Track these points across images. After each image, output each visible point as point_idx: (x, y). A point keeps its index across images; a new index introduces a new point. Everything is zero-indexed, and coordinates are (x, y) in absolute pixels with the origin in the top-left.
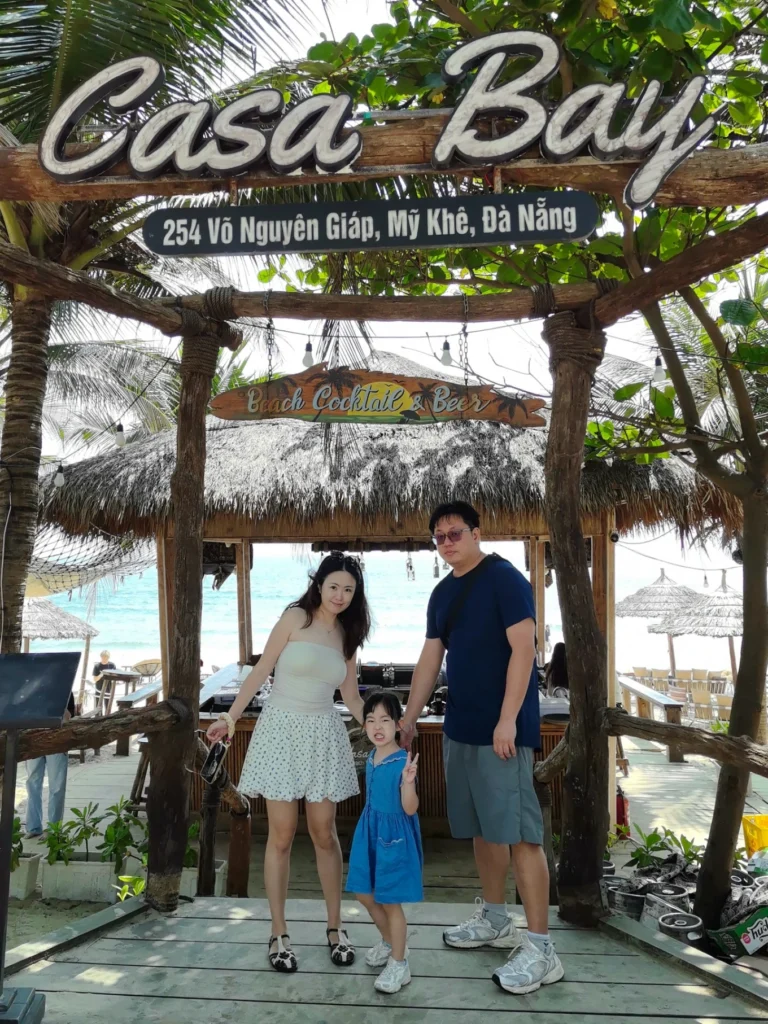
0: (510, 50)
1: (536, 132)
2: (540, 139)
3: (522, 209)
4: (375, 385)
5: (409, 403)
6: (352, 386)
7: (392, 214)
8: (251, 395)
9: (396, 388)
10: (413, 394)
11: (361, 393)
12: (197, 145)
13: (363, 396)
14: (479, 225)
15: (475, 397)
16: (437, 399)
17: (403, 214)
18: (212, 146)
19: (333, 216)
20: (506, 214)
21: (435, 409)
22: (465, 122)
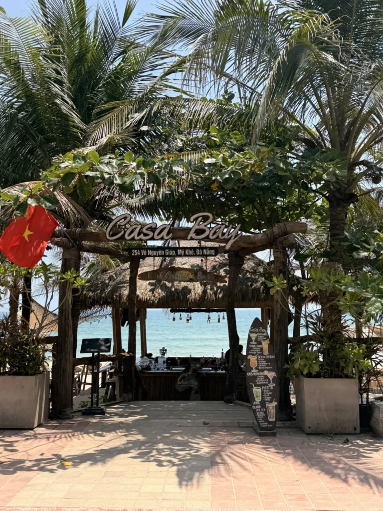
0: (203, 216)
1: (207, 234)
2: (208, 236)
3: (204, 250)
4: (182, 272)
5: (191, 276)
6: (176, 272)
7: (179, 250)
8: (149, 274)
9: (187, 272)
10: (192, 274)
11: (179, 273)
12: (139, 234)
13: (179, 274)
14: (196, 253)
15: (208, 275)
16: (198, 275)
17: (181, 250)
18: (142, 235)
19: (167, 250)
20: (201, 251)
21: (198, 278)
22: (193, 232)
